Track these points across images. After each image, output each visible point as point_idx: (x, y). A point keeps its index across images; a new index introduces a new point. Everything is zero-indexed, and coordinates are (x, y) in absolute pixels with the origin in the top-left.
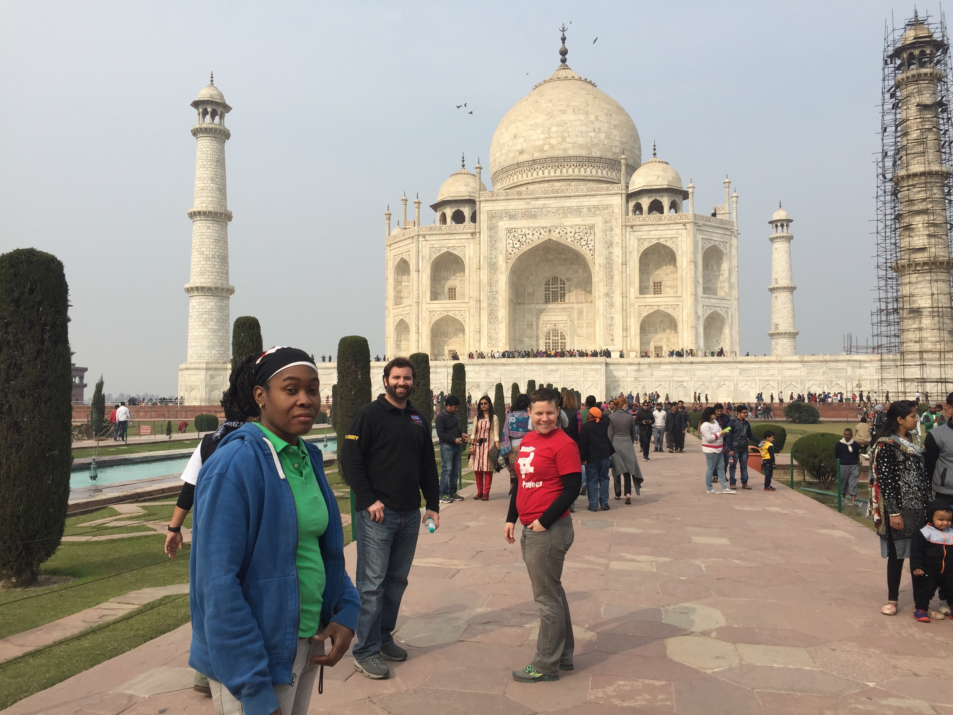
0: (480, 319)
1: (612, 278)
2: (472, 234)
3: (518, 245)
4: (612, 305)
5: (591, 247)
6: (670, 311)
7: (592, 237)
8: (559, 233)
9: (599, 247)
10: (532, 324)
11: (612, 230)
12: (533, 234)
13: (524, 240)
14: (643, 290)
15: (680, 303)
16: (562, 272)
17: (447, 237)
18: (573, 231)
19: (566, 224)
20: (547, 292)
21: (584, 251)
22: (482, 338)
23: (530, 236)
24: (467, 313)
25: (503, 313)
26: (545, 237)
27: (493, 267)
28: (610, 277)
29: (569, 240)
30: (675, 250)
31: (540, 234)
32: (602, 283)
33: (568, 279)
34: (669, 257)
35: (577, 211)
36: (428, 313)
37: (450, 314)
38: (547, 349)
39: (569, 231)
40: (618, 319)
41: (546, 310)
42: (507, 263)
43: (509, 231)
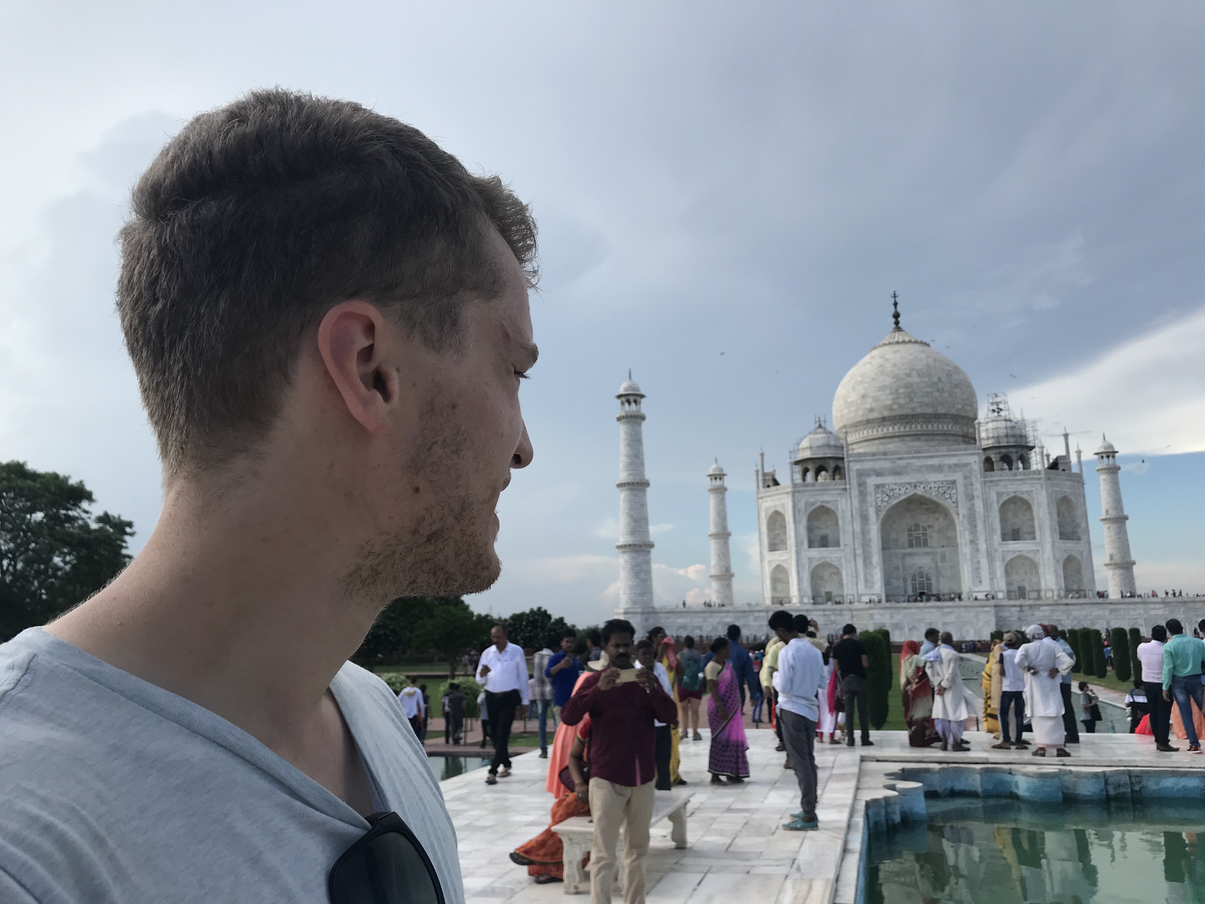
0: (856, 564)
1: (976, 527)
2: (843, 489)
4: (977, 550)
5: (954, 500)
6: (1031, 555)
7: (954, 491)
8: (924, 488)
9: (962, 500)
10: (898, 568)
11: (972, 485)
12: (900, 490)
13: (891, 494)
14: (1005, 537)
15: (1040, 548)
16: (924, 520)
17: (820, 492)
18: (936, 485)
19: (930, 480)
20: (910, 538)
21: (948, 504)
22: (859, 582)
23: (897, 491)
24: (843, 560)
25: (876, 558)
26: (911, 492)
27: (864, 518)
28: (973, 526)
29: (934, 494)
30: (1031, 502)
31: (907, 489)
32: (967, 533)
33: (930, 527)
34: (1025, 507)
35: (939, 469)
36: (807, 559)
37: (828, 560)
38: (914, 589)
39: (932, 486)
40: (984, 563)
41: (910, 555)
42: (877, 514)
43: (877, 486)
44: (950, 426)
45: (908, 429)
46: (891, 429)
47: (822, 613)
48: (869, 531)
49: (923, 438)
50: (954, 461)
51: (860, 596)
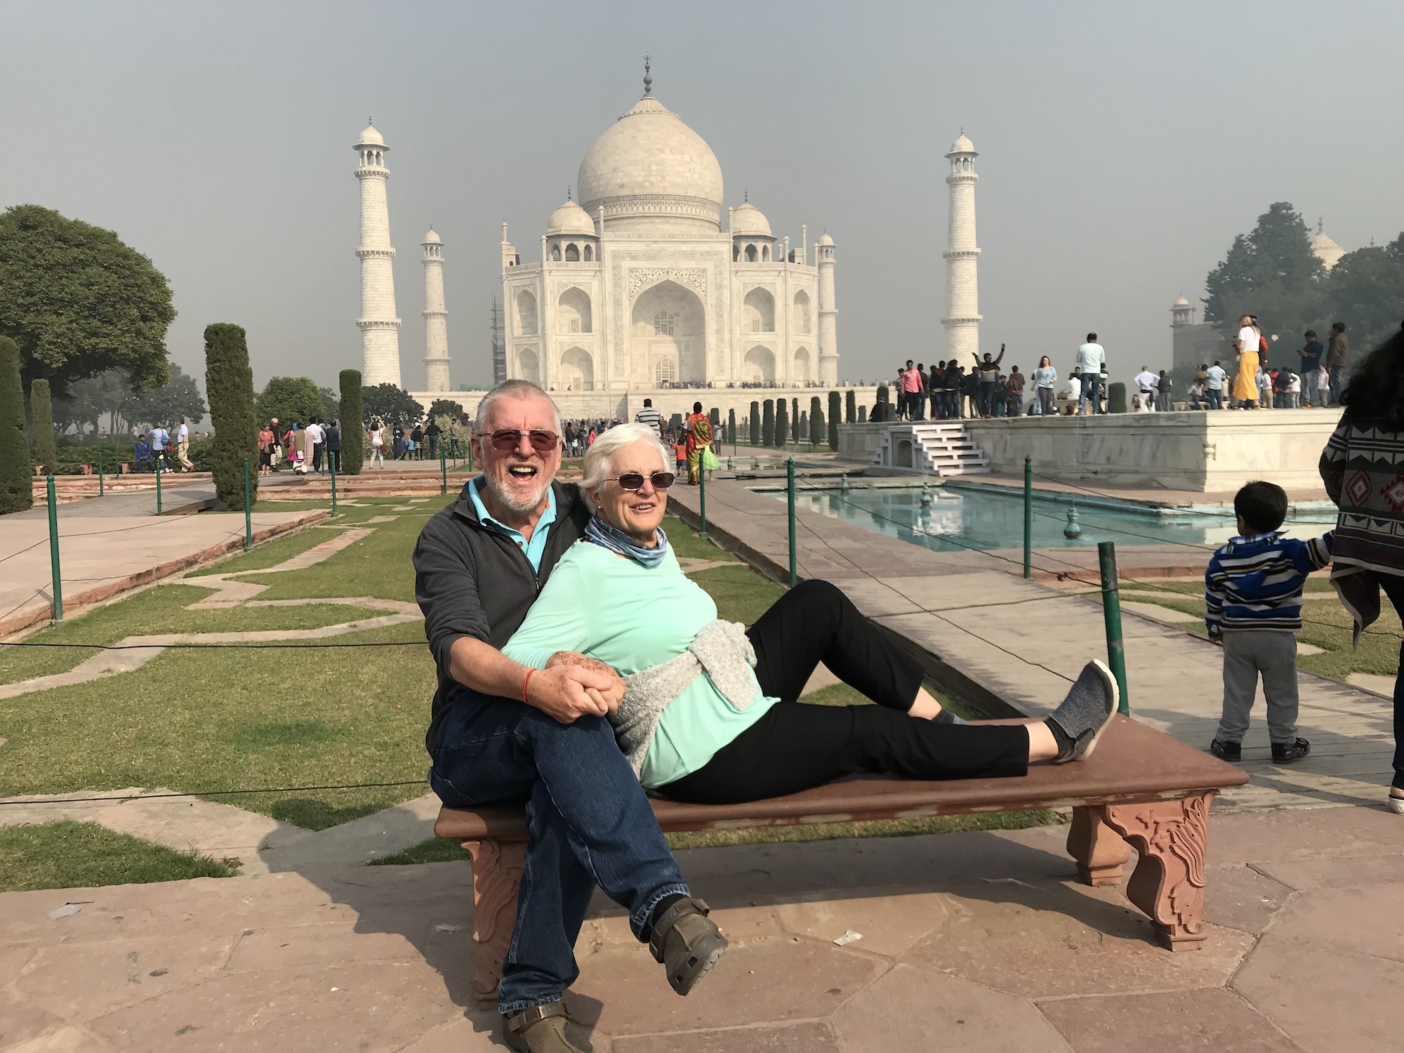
0: (606, 351)
1: (722, 317)
2: (596, 271)
3: (639, 285)
4: (721, 340)
5: (703, 289)
6: (769, 346)
7: (704, 280)
8: (676, 274)
9: (711, 289)
10: (644, 355)
11: (721, 274)
12: (653, 275)
13: (645, 279)
15: (777, 340)
16: (671, 307)
17: (574, 273)
18: (688, 273)
19: (682, 266)
20: (657, 325)
21: (698, 292)
22: (608, 368)
23: (650, 276)
24: (595, 346)
26: (663, 278)
27: (617, 303)
28: (720, 316)
29: (685, 281)
30: (773, 294)
31: (659, 275)
32: (713, 322)
33: (676, 314)
34: (767, 299)
35: (690, 255)
36: (558, 344)
37: (578, 345)
38: (658, 377)
39: (684, 274)
40: (727, 351)
41: (656, 342)
42: (630, 300)
43: (631, 270)
44: (698, 210)
45: (658, 210)
46: (641, 208)
47: (581, 398)
48: (622, 317)
49: (672, 221)
50: (705, 247)
51: (609, 383)
